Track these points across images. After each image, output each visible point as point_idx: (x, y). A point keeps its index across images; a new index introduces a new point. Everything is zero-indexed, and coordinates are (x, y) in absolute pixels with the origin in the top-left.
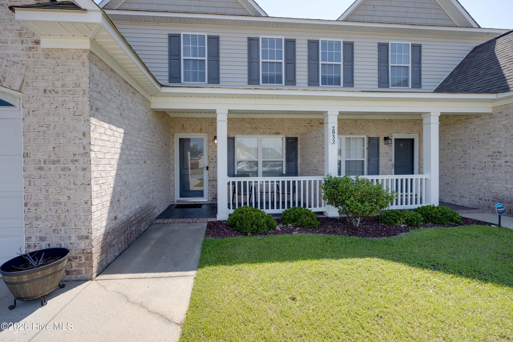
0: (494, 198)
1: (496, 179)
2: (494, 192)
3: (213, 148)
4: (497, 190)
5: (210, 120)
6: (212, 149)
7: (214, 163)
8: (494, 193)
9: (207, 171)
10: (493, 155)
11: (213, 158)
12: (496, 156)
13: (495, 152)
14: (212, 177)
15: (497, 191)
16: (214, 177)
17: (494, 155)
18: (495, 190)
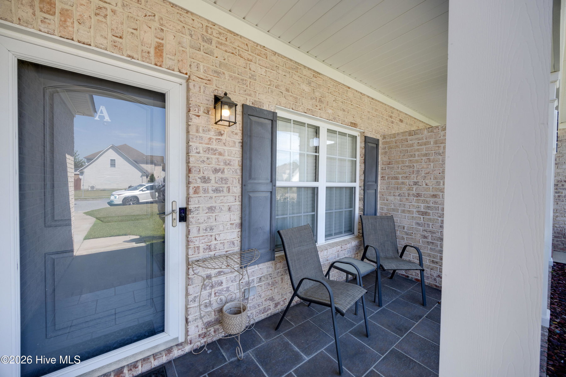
0: (558, 233)
1: (561, 212)
2: (558, 226)
3: (206, 136)
4: (562, 224)
5: (196, 24)
6: (207, 141)
7: (211, 194)
8: (559, 228)
9: (183, 224)
10: (558, 185)
11: (206, 174)
12: (563, 185)
13: (561, 181)
14: (202, 246)
15: (562, 226)
16: (209, 248)
17: (560, 185)
18: (560, 224)
